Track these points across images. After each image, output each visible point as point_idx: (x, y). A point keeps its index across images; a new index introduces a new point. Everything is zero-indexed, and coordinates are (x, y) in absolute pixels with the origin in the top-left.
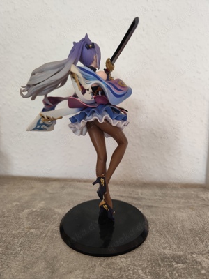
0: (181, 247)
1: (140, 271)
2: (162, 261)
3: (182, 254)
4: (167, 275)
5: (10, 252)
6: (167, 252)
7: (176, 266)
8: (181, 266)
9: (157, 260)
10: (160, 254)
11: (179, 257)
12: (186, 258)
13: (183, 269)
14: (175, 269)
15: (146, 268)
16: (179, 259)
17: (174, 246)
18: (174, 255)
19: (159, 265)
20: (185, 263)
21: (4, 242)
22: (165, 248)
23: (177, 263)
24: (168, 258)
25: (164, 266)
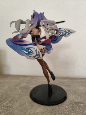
0: (82, 99)
1: (66, 107)
2: (75, 103)
3: (82, 101)
4: (77, 108)
5: (14, 100)
6: (76, 100)
7: (80, 105)
8: (82, 105)
9: (73, 103)
10: (74, 101)
11: (81, 102)
12: (84, 102)
13: (83, 106)
14: (80, 106)
15: (68, 106)
16: (81, 103)
17: (79, 99)
18: (79, 101)
19: (74, 105)
20: (84, 104)
21: (12, 96)
22: (75, 99)
23: (81, 104)
24: (77, 102)
25: (76, 105)
